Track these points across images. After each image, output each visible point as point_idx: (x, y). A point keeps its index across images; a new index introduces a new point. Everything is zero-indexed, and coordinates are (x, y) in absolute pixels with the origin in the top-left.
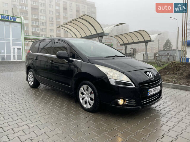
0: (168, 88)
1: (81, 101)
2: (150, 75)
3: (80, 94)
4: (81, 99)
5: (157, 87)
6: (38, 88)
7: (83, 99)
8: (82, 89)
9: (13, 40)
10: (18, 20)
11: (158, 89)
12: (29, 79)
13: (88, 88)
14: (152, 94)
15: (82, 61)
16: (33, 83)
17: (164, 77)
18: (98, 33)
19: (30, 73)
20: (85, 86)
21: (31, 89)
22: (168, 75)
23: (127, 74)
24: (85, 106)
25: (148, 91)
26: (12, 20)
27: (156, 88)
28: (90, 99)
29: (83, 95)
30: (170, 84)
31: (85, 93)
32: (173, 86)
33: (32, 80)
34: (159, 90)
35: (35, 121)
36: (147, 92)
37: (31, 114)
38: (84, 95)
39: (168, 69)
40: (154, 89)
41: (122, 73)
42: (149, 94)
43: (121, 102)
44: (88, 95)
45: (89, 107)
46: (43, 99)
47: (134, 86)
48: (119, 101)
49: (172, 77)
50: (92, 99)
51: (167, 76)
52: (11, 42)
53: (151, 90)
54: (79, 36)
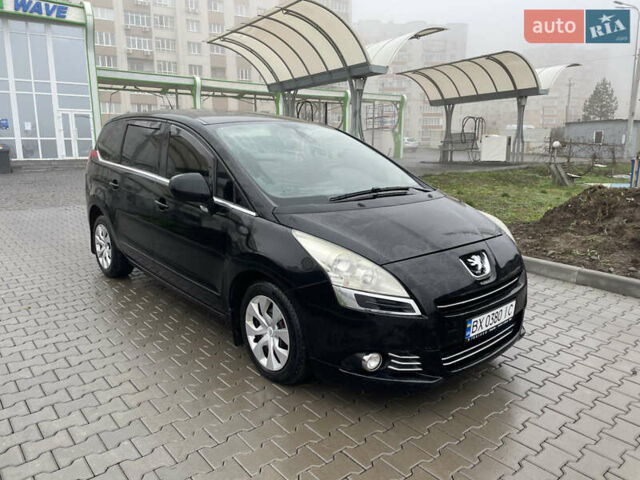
0: (564, 281)
1: (253, 345)
2: (480, 268)
3: (249, 323)
4: (251, 339)
5: (503, 308)
6: (129, 278)
7: (258, 339)
8: (253, 306)
9: (61, 87)
10: (73, 15)
11: (507, 312)
12: (98, 248)
13: (271, 306)
14: (481, 331)
15: (254, 214)
16: (109, 261)
17: (557, 240)
18: (349, 65)
19: (100, 229)
20: (263, 300)
21: (105, 283)
22: (572, 232)
23: (398, 269)
24: (264, 361)
25: (468, 326)
26: (54, 16)
27: (498, 310)
28: (277, 342)
29: (257, 327)
30: (573, 271)
31: (264, 321)
32: (582, 278)
33: (107, 252)
34: (512, 315)
35: (97, 415)
36: (465, 329)
37: (88, 388)
38: (260, 328)
39: (574, 212)
40: (490, 314)
41: (381, 266)
42: (472, 335)
43: (372, 361)
44: (274, 328)
45: (276, 366)
46: (135, 323)
47: (418, 312)
48: (366, 358)
49: (584, 242)
50: (282, 345)
51: (567, 237)
52: (55, 94)
53: (477, 319)
54: (284, 76)
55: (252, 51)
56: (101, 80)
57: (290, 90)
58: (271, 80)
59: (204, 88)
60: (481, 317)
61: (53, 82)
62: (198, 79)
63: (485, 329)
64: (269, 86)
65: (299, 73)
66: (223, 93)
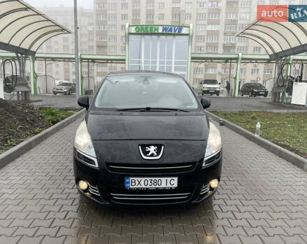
2: (151, 153)
5: (162, 179)
9: (176, 63)
10: (184, 31)
11: (168, 182)
14: (141, 187)
23: (99, 144)
25: (127, 181)
26: (177, 32)
34: (175, 186)
36: (124, 182)
40: (148, 179)
47: (97, 166)
52: (173, 66)
53: (136, 179)
54: (278, 50)
55: (259, 38)
56: (193, 58)
57: (282, 57)
58: (271, 53)
59: (243, 59)
60: (139, 179)
61: (173, 60)
62: (240, 55)
63: (143, 186)
64: (270, 56)
65: (286, 47)
66: (256, 60)
